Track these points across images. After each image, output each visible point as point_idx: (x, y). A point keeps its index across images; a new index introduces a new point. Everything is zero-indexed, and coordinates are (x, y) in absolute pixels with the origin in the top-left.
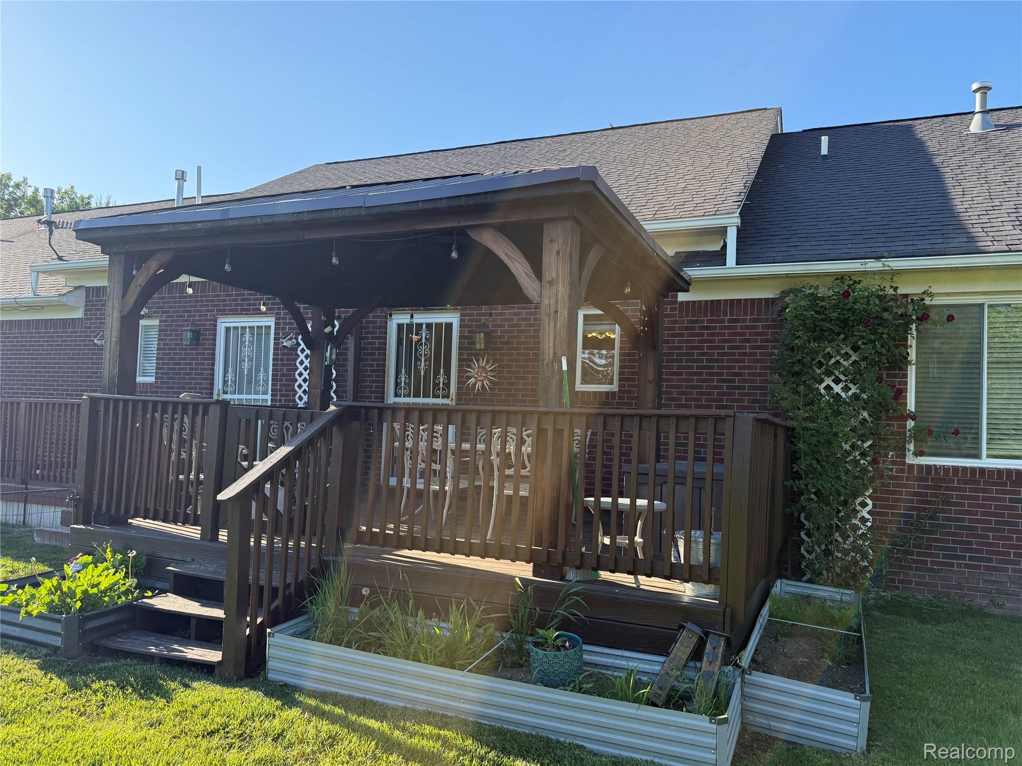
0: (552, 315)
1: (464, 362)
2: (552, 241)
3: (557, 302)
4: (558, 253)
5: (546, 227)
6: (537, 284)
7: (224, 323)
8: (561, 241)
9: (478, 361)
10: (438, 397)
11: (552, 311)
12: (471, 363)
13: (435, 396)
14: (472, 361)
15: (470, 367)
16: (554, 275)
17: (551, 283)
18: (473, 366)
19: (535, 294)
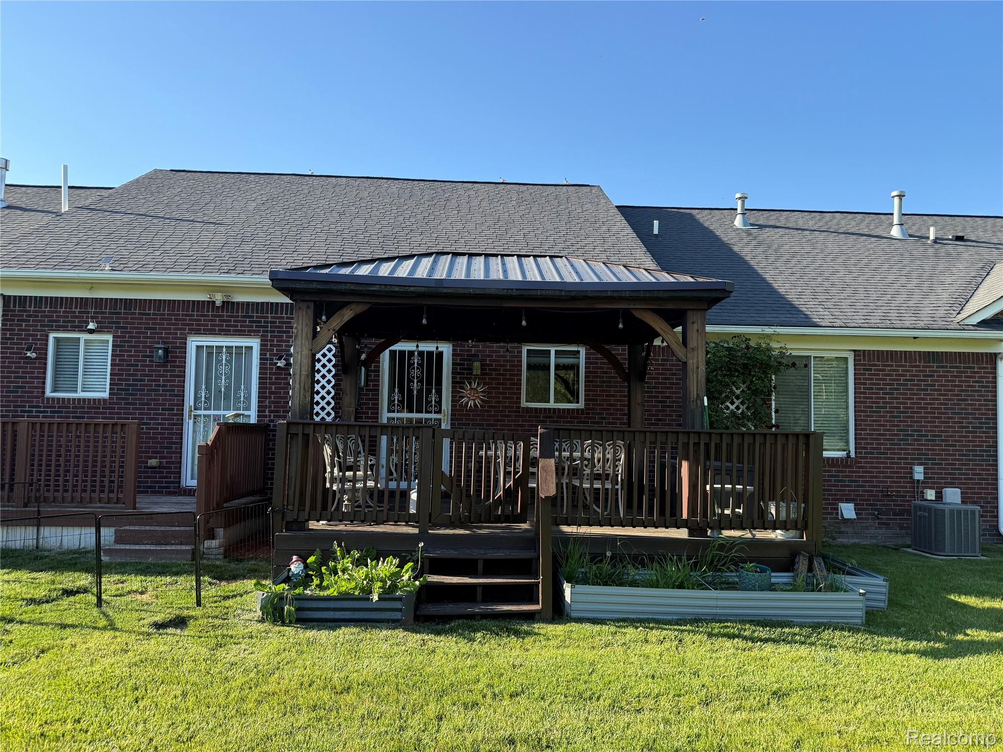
0: (695, 369)
1: (457, 384)
2: (693, 323)
3: (698, 362)
4: (698, 331)
5: (690, 314)
6: (684, 350)
7: (193, 343)
8: (699, 323)
9: (470, 384)
10: (431, 412)
11: (695, 368)
12: (464, 386)
13: (427, 412)
14: (464, 383)
15: (463, 388)
16: (695, 344)
17: (693, 349)
18: (466, 388)
19: (682, 356)
